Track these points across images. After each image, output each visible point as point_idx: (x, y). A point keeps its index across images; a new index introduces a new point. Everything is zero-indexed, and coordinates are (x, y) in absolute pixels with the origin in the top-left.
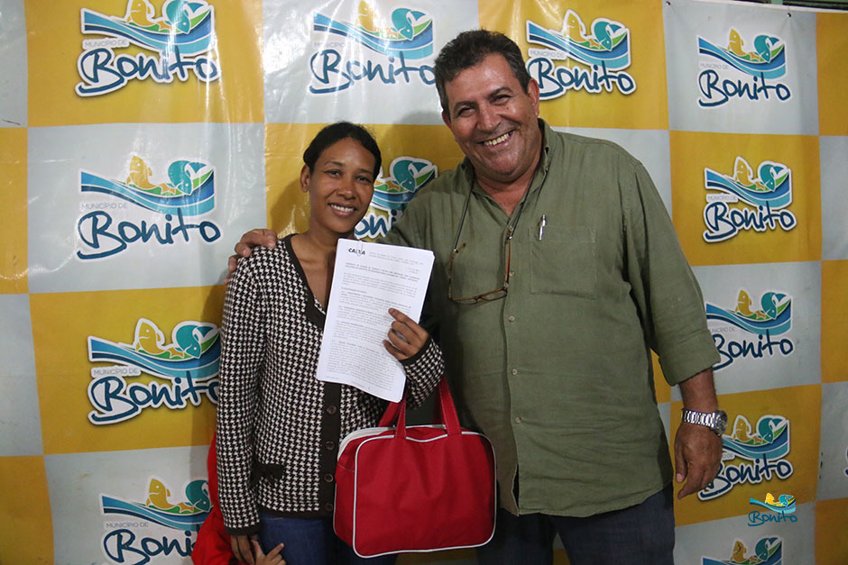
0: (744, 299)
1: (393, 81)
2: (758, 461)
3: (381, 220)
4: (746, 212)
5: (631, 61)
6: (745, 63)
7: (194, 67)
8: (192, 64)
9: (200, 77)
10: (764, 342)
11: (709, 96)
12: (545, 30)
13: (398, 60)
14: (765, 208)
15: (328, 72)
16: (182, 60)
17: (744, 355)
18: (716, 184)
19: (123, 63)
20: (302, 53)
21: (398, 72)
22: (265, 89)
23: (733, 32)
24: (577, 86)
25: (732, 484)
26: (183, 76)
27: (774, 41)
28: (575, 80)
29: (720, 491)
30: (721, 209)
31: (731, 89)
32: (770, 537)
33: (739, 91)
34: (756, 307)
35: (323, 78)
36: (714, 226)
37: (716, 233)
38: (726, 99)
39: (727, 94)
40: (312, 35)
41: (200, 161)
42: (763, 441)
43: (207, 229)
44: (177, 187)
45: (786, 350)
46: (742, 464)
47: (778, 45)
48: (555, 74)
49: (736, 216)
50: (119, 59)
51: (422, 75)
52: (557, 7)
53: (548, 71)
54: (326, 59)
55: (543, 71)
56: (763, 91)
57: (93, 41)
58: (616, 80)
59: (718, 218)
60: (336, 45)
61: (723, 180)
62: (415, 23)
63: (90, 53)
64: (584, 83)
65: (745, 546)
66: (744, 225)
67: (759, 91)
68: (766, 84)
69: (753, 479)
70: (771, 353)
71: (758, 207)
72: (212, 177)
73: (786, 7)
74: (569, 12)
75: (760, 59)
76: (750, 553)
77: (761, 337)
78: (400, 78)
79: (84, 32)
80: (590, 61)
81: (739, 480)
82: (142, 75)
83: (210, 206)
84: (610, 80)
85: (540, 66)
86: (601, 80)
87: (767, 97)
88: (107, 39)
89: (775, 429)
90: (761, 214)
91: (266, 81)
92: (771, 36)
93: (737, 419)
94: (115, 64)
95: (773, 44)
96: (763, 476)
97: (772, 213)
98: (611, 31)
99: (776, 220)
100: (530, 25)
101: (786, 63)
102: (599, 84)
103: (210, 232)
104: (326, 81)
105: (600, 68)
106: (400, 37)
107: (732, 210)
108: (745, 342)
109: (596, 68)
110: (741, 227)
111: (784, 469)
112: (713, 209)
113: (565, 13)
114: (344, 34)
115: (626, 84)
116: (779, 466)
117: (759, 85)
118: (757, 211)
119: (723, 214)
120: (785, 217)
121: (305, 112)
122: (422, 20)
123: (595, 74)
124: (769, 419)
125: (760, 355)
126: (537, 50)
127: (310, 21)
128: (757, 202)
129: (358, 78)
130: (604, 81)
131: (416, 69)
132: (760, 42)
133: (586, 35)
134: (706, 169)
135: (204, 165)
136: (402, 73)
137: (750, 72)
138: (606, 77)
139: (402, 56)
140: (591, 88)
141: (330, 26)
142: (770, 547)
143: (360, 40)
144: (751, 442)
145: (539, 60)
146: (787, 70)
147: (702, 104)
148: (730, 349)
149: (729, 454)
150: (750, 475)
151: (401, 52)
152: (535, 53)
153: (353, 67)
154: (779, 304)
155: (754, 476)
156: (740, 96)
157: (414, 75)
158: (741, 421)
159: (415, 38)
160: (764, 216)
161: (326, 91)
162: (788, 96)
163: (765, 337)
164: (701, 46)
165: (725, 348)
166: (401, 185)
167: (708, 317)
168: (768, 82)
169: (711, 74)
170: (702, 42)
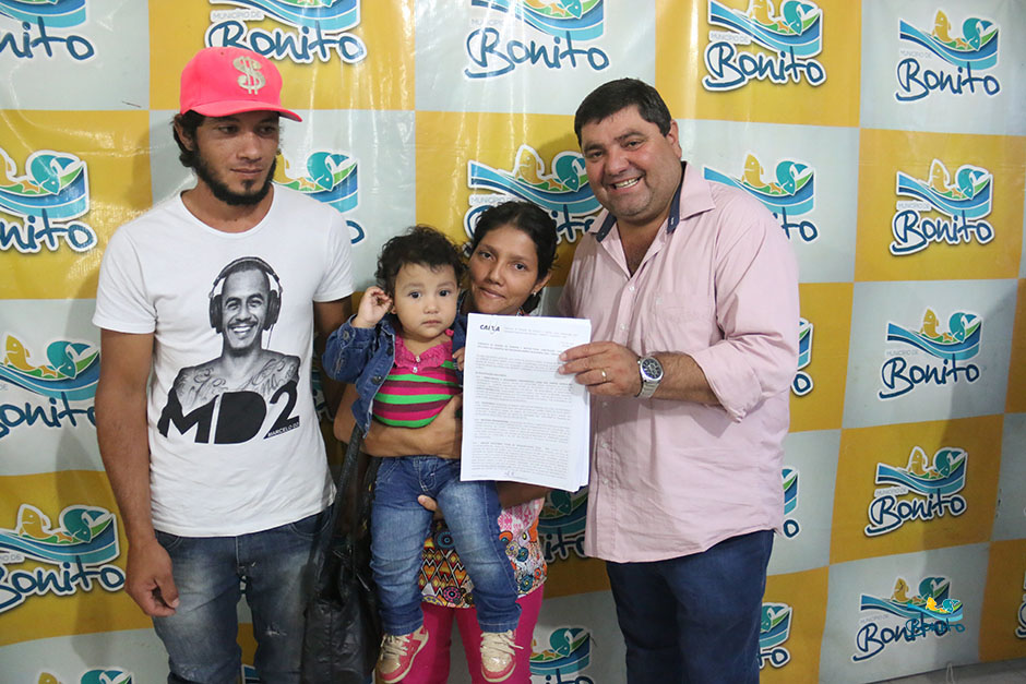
0: (931, 320)
1: (559, 67)
2: (931, 496)
4: (939, 222)
5: (823, 46)
6: (952, 51)
7: (337, 46)
8: (334, 42)
9: (343, 58)
10: (950, 367)
11: (908, 89)
12: (729, 10)
13: (564, 41)
14: (960, 218)
15: (487, 54)
16: (324, 37)
17: (927, 381)
18: (908, 191)
19: (257, 39)
20: (457, 30)
21: (563, 55)
22: (418, 73)
23: (940, 15)
24: (761, 75)
25: (903, 520)
26: (325, 56)
27: (986, 24)
28: (759, 69)
29: (889, 527)
30: (912, 218)
31: (932, 81)
32: (937, 577)
33: (941, 84)
34: (943, 328)
35: (480, 60)
36: (903, 237)
37: (905, 245)
38: (927, 93)
39: (928, 87)
40: (469, 11)
41: (340, 153)
42: (939, 475)
43: (350, 229)
44: (316, 182)
45: (972, 377)
46: (916, 499)
47: (990, 30)
48: (737, 61)
49: (928, 226)
50: (254, 34)
51: (591, 59)
53: (729, 58)
54: (485, 38)
55: (724, 57)
56: (968, 84)
57: (222, 12)
58: (805, 69)
59: (907, 228)
60: (496, 22)
61: (917, 185)
63: (220, 26)
64: (768, 72)
65: (909, 584)
66: (935, 237)
67: (964, 83)
68: (973, 76)
69: (925, 515)
70: (956, 379)
71: (952, 217)
72: (355, 171)
75: (968, 47)
76: (913, 592)
77: (946, 362)
78: (566, 61)
79: (213, 1)
80: (777, 46)
81: (911, 516)
82: (279, 54)
83: (354, 202)
84: (798, 69)
85: (721, 51)
86: (787, 69)
87: (973, 91)
88: (238, 10)
89: (953, 462)
90: (955, 225)
92: (983, 19)
93: (913, 452)
94: (248, 39)
95: (985, 28)
96: (936, 512)
97: (967, 223)
98: (802, 12)
99: (972, 232)
100: (712, 3)
101: (998, 51)
102: (786, 74)
103: (353, 233)
104: (484, 63)
105: (788, 55)
106: (567, 15)
107: (924, 220)
108: (928, 367)
109: (783, 55)
110: (932, 239)
111: (957, 505)
112: (903, 218)
114: (506, 11)
115: (815, 73)
116: (952, 502)
117: (965, 76)
118: (951, 222)
119: (913, 224)
120: (982, 229)
123: (782, 61)
124: (948, 452)
125: (944, 381)
126: (718, 33)
128: (952, 211)
129: (519, 61)
130: (791, 70)
131: (584, 52)
132: (970, 26)
133: (774, 16)
134: (899, 173)
135: (347, 158)
136: (568, 56)
137: (956, 62)
138: (794, 65)
139: (568, 36)
140: (776, 77)
141: (491, 2)
142: (936, 587)
143: (523, 17)
144: (926, 476)
145: (719, 45)
146: (998, 60)
147: (899, 98)
148: (912, 374)
149: (903, 489)
150: (922, 511)
151: (568, 33)
152: (717, 36)
153: (515, 48)
154: (968, 326)
155: (926, 512)
156: (942, 89)
157: (581, 59)
158: (917, 453)
159: (584, 16)
160: (958, 227)
161: (483, 75)
162: (997, 89)
163: (950, 362)
164: (902, 30)
165: (906, 373)
166: (563, 183)
167: (890, 338)
168: (974, 74)
169: (912, 63)
170: (903, 26)
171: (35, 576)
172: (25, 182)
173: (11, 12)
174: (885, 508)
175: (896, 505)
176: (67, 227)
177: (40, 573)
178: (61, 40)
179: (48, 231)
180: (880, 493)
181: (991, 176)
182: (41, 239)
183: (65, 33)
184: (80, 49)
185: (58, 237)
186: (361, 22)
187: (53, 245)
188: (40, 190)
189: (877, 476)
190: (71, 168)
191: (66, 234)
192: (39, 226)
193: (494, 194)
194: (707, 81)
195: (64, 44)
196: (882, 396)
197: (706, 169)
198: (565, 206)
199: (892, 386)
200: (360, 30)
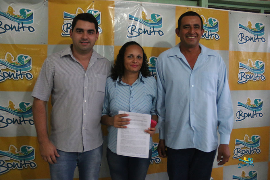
0: (249, 101)
1: (151, 35)
2: (251, 148)
5: (219, 30)
6: (252, 31)
10: (254, 113)
11: (241, 41)
13: (152, 28)
14: (256, 74)
15: (133, 32)
17: (248, 117)
18: (242, 67)
20: (125, 26)
21: (152, 32)
22: (115, 36)
23: (249, 22)
24: (203, 37)
25: (243, 154)
27: (261, 24)
29: (239, 156)
30: (243, 74)
31: (248, 39)
32: (254, 171)
33: (250, 39)
34: (252, 103)
35: (131, 33)
36: (241, 79)
37: (241, 81)
38: (246, 42)
39: (246, 40)
42: (253, 142)
45: (261, 116)
46: (246, 149)
47: (262, 26)
49: (248, 76)
51: (159, 33)
57: (66, 21)
58: (214, 36)
59: (242, 76)
60: (135, 24)
61: (244, 65)
62: (157, 18)
63: (66, 24)
64: (205, 36)
65: (245, 172)
66: (250, 79)
67: (256, 39)
70: (256, 117)
71: (254, 74)
73: (265, 14)
74: (201, 15)
75: (257, 30)
76: (247, 175)
77: (253, 112)
78: (153, 34)
79: (64, 18)
80: (207, 30)
81: (245, 153)
84: (212, 36)
87: (258, 41)
88: (71, 20)
89: (256, 139)
92: (260, 23)
93: (245, 136)
96: (252, 152)
97: (258, 75)
98: (213, 21)
99: (260, 78)
101: (265, 31)
102: (209, 37)
104: (132, 34)
105: (210, 32)
106: (153, 22)
107: (246, 74)
108: (249, 113)
109: (208, 32)
111: (258, 151)
112: (241, 74)
114: (137, 21)
115: (217, 37)
116: (256, 150)
117: (256, 37)
118: (254, 75)
119: (244, 76)
120: (262, 77)
122: (159, 17)
123: (208, 34)
124: (255, 136)
125: (253, 117)
127: (128, 17)
128: (253, 72)
129: (141, 33)
130: (211, 36)
131: (157, 31)
132: (257, 25)
133: (206, 22)
134: (239, 62)
136: (153, 32)
137: (254, 34)
138: (211, 35)
140: (207, 38)
141: (134, 19)
142: (253, 174)
144: (249, 142)
146: (265, 33)
147: (239, 43)
148: (244, 115)
149: (243, 146)
150: (248, 152)
151: (153, 26)
153: (140, 30)
154: (259, 102)
155: (249, 152)
156: (250, 41)
157: (157, 33)
158: (246, 136)
159: (157, 22)
160: (256, 76)
161: (132, 37)
162: (265, 41)
163: (255, 112)
164: (239, 26)
165: (243, 115)
166: (152, 64)
167: (238, 105)
168: (259, 37)
169: (242, 34)
170: (240, 25)
171: (13, 164)
172: (16, 62)
173: (15, 21)
174: (238, 151)
175: (241, 150)
176: (26, 73)
177: (14, 163)
178: (27, 27)
179: (21, 74)
180: (236, 147)
181: (264, 63)
182: (19, 76)
183: (28, 25)
184: (31, 29)
185: (24, 76)
187: (22, 78)
188: (20, 64)
189: (236, 142)
190: (28, 59)
191: (25, 75)
192: (19, 73)
195: (27, 28)
196: (236, 121)
198: (152, 70)
199: (239, 118)
200: (101, 25)
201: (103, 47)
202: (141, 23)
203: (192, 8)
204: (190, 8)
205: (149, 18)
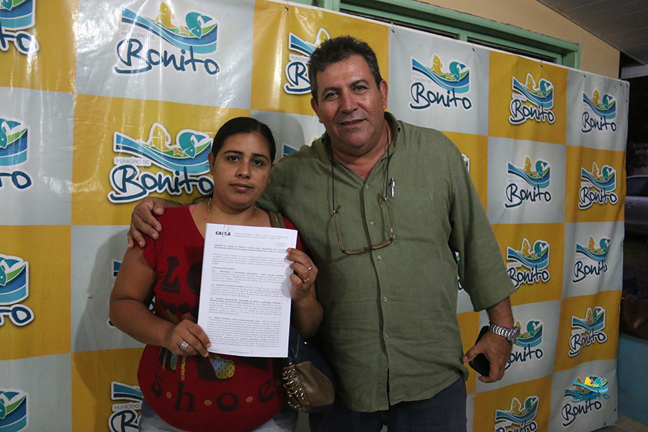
1: (184, 70)
3: (168, 178)
6: (443, 80)
7: (15, 40)
8: (13, 37)
9: (19, 50)
11: (417, 102)
12: (301, 40)
13: (188, 53)
15: (132, 57)
16: (5, 34)
20: (111, 39)
21: (187, 62)
22: (77, 65)
23: (436, 57)
26: (5, 47)
27: (463, 66)
31: (432, 98)
33: (438, 100)
35: (126, 61)
38: (428, 105)
40: (119, 25)
41: (14, 120)
43: (19, 178)
47: (465, 70)
48: (308, 76)
51: (206, 67)
52: (313, 24)
53: (302, 73)
55: (299, 72)
56: (453, 101)
60: (139, 35)
62: (203, 25)
67: (451, 101)
68: (456, 97)
72: (26, 134)
74: (322, 30)
75: (452, 79)
78: (189, 67)
83: (24, 158)
85: (297, 68)
87: (456, 105)
91: (77, 60)
92: (461, 63)
95: (462, 68)
100: (292, 36)
101: (469, 83)
103: (22, 180)
104: (129, 63)
106: (191, 35)
113: (319, 29)
114: (147, 28)
117: (451, 97)
121: (110, 87)
122: (209, 24)
126: (296, 56)
127: (118, 14)
129: (157, 63)
132: (453, 66)
135: (20, 124)
136: (191, 63)
137: (446, 87)
139: (191, 49)
141: (135, 20)
145: (296, 64)
151: (191, 47)
152: (294, 58)
153: (152, 54)
156: (438, 103)
161: (129, 72)
162: (470, 106)
164: (413, 64)
166: (184, 152)
168: (457, 95)
169: (419, 86)
170: (414, 62)
181: (467, 159)
186: (35, 26)
193: (133, 157)
194: (287, 87)
197: (285, 146)
198: (185, 167)
200: (34, 31)
201: (41, 95)
202: (158, 34)
203: (298, 8)
204: (293, 7)
205: (179, 22)
